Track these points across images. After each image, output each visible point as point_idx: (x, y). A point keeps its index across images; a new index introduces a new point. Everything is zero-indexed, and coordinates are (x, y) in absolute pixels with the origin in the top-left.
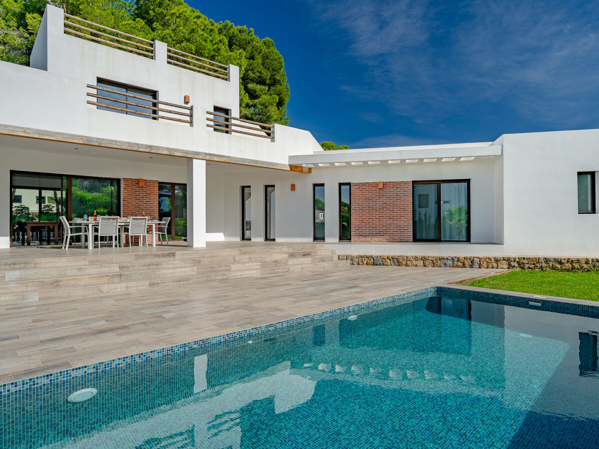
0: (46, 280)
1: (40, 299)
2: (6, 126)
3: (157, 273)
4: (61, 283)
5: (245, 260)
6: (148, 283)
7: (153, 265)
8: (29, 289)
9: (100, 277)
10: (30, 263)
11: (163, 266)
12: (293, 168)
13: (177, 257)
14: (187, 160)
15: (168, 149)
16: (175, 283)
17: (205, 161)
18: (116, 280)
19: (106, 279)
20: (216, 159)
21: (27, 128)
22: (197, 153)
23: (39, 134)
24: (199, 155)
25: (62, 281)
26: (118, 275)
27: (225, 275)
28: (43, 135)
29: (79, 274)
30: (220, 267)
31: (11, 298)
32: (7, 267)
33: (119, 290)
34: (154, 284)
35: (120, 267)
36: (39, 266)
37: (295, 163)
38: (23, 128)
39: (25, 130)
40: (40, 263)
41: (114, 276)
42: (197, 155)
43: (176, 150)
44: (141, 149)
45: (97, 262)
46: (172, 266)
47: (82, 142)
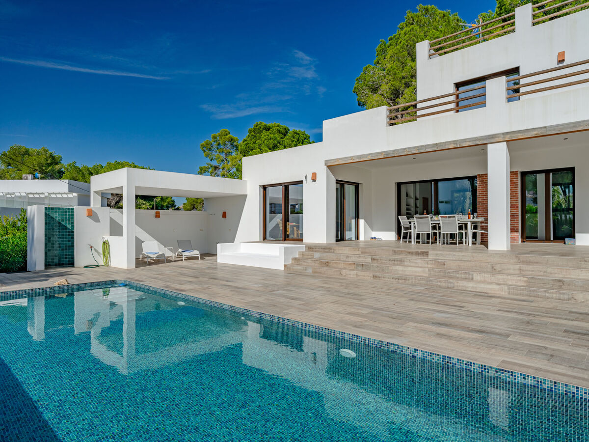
3: (390, 268)
4: (330, 264)
6: (372, 275)
7: (397, 261)
9: (350, 264)
13: (430, 257)
14: (481, 147)
16: (394, 280)
17: (505, 143)
18: (360, 268)
19: (353, 266)
22: (493, 136)
23: (359, 158)
24: (495, 137)
25: (330, 263)
26: (361, 264)
27: (451, 283)
28: (361, 158)
29: (347, 260)
30: (458, 273)
31: (301, 268)
33: (352, 276)
34: (376, 277)
35: (372, 259)
38: (350, 157)
41: (358, 265)
42: (493, 139)
44: (427, 150)
45: (366, 253)
46: (413, 264)
47: (382, 157)
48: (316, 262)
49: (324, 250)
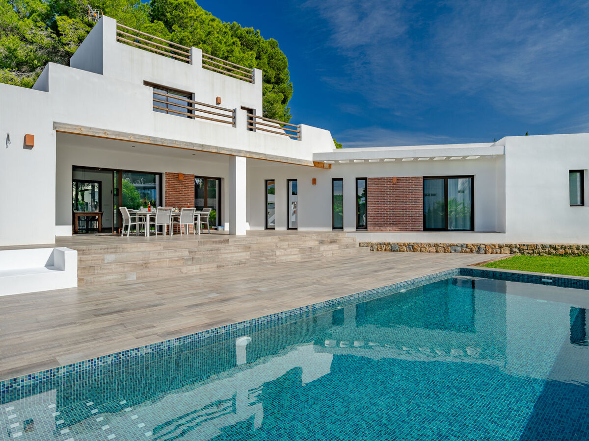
0: (138, 262)
1: (138, 278)
2: (91, 128)
3: (220, 257)
4: (149, 265)
5: (285, 247)
6: (216, 266)
7: (214, 250)
8: (126, 270)
9: (178, 260)
10: (119, 248)
11: (222, 251)
12: (317, 164)
13: (230, 244)
14: (230, 157)
15: (216, 147)
16: (236, 266)
17: (245, 158)
18: (190, 262)
19: (182, 262)
20: (254, 156)
21: (107, 130)
22: (240, 151)
23: (116, 135)
24: (241, 153)
25: (149, 263)
26: (190, 258)
27: (274, 259)
28: (119, 135)
29: (159, 257)
30: (268, 252)
31: (116, 277)
32: (102, 251)
33: (194, 271)
34: (220, 266)
35: (189, 252)
36: (126, 250)
37: (318, 159)
39: (105, 131)
40: (126, 248)
41: (188, 259)
42: (240, 152)
43: (223, 149)
44: (195, 148)
45: (169, 247)
46: (228, 251)
47: (149, 142)
48: (126, 265)
49: (106, 250)
